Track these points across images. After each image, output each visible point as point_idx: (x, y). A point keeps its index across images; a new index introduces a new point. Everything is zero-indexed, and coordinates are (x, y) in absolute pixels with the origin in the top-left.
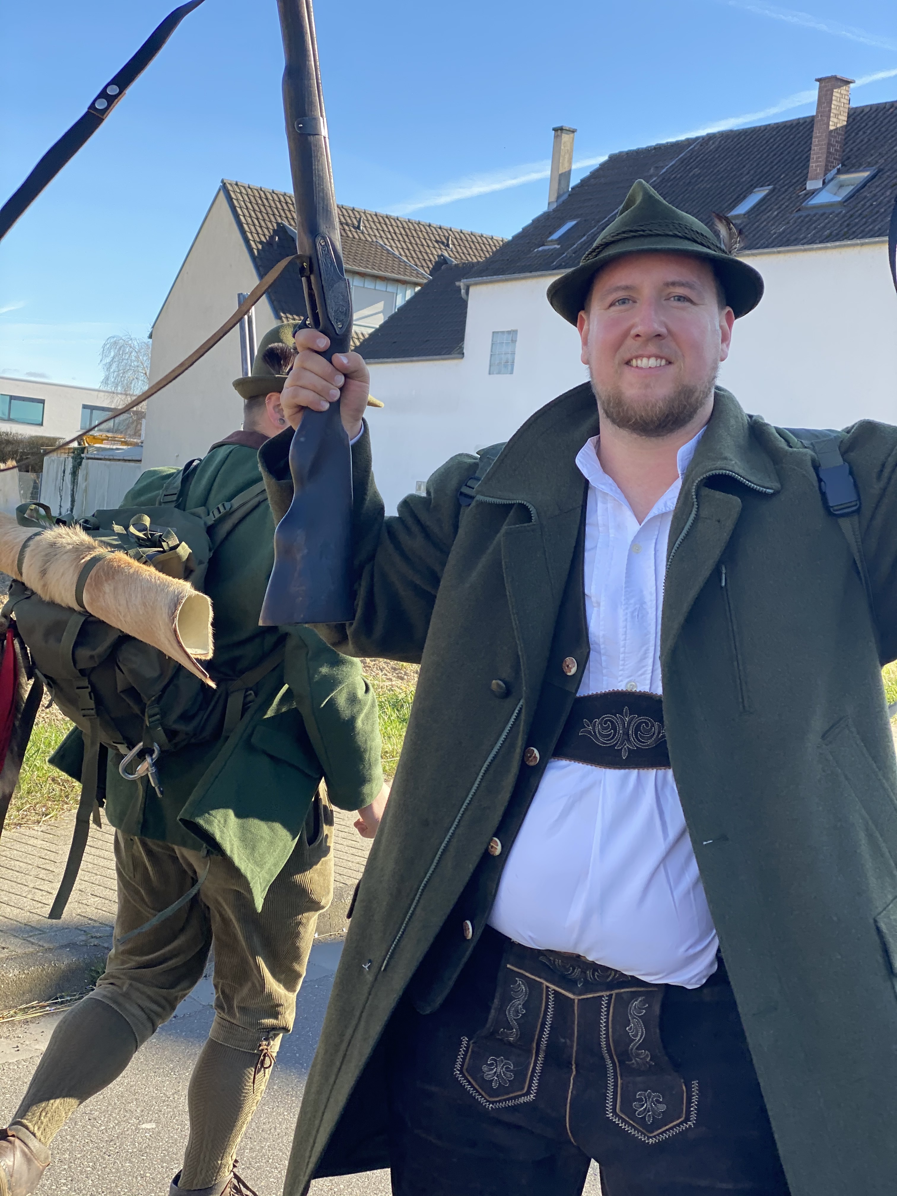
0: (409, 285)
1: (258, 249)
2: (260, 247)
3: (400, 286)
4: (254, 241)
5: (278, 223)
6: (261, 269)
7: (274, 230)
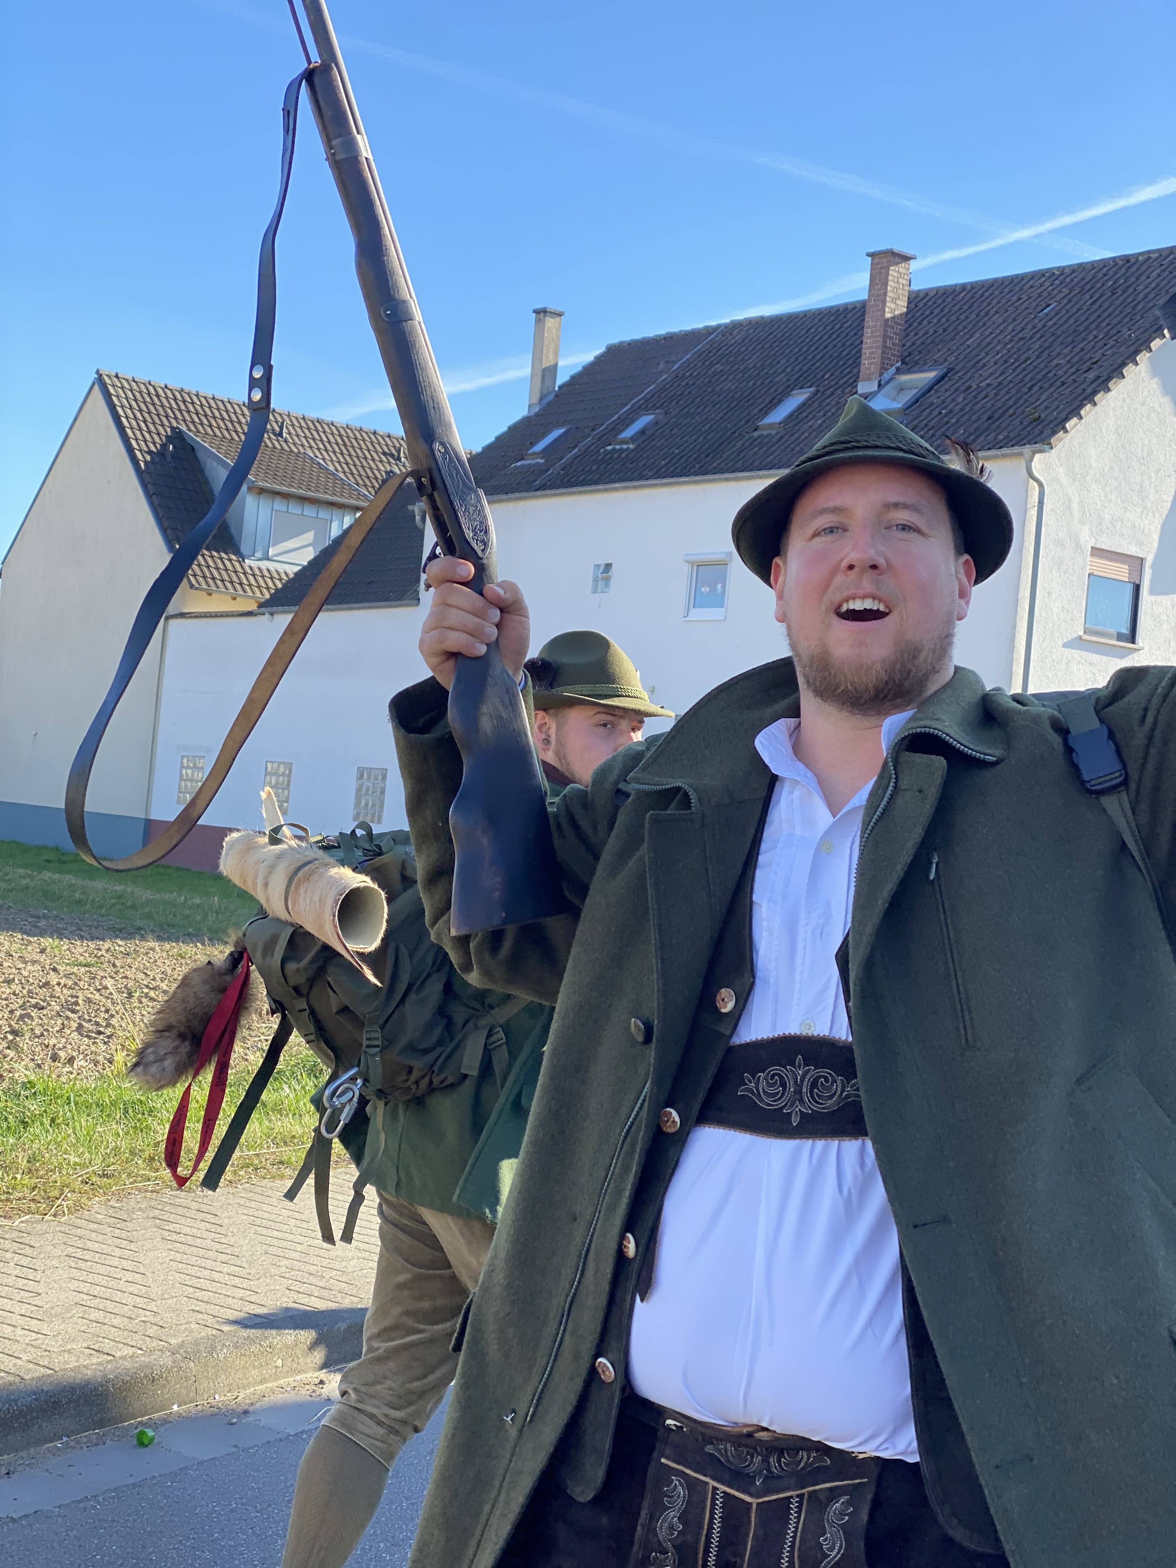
0: (347, 510)
1: (145, 462)
2: (148, 458)
3: (336, 512)
4: (140, 450)
5: (172, 428)
6: (150, 487)
7: (167, 437)
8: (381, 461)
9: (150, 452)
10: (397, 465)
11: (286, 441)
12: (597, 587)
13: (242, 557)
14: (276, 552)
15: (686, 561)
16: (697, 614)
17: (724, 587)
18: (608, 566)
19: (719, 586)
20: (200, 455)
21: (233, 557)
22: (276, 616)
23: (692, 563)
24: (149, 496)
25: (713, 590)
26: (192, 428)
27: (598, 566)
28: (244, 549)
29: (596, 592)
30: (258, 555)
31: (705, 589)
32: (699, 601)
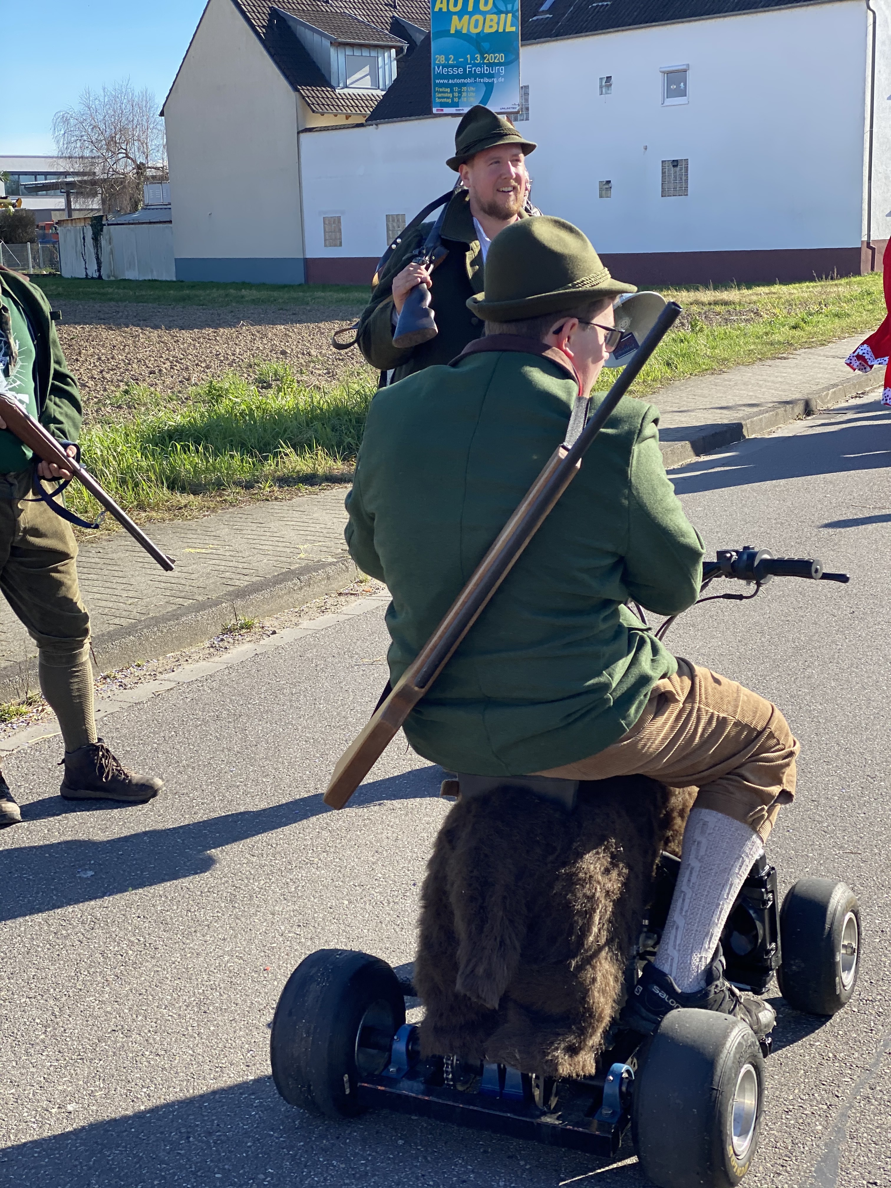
0: (386, 49)
1: (263, 33)
2: (264, 30)
3: (380, 51)
4: (258, 26)
5: (269, 7)
6: (271, 49)
7: (269, 14)
8: (386, 10)
9: (264, 26)
10: (395, 11)
11: (332, 6)
12: (602, 91)
13: (333, 88)
14: (351, 82)
15: (661, 72)
16: (669, 101)
17: (685, 85)
18: (609, 78)
19: (682, 84)
20: (291, 23)
21: (329, 89)
23: (664, 72)
24: (272, 56)
25: (679, 86)
26: (280, 5)
27: (601, 79)
28: (333, 83)
29: (601, 94)
30: (341, 85)
31: (673, 87)
32: (670, 94)
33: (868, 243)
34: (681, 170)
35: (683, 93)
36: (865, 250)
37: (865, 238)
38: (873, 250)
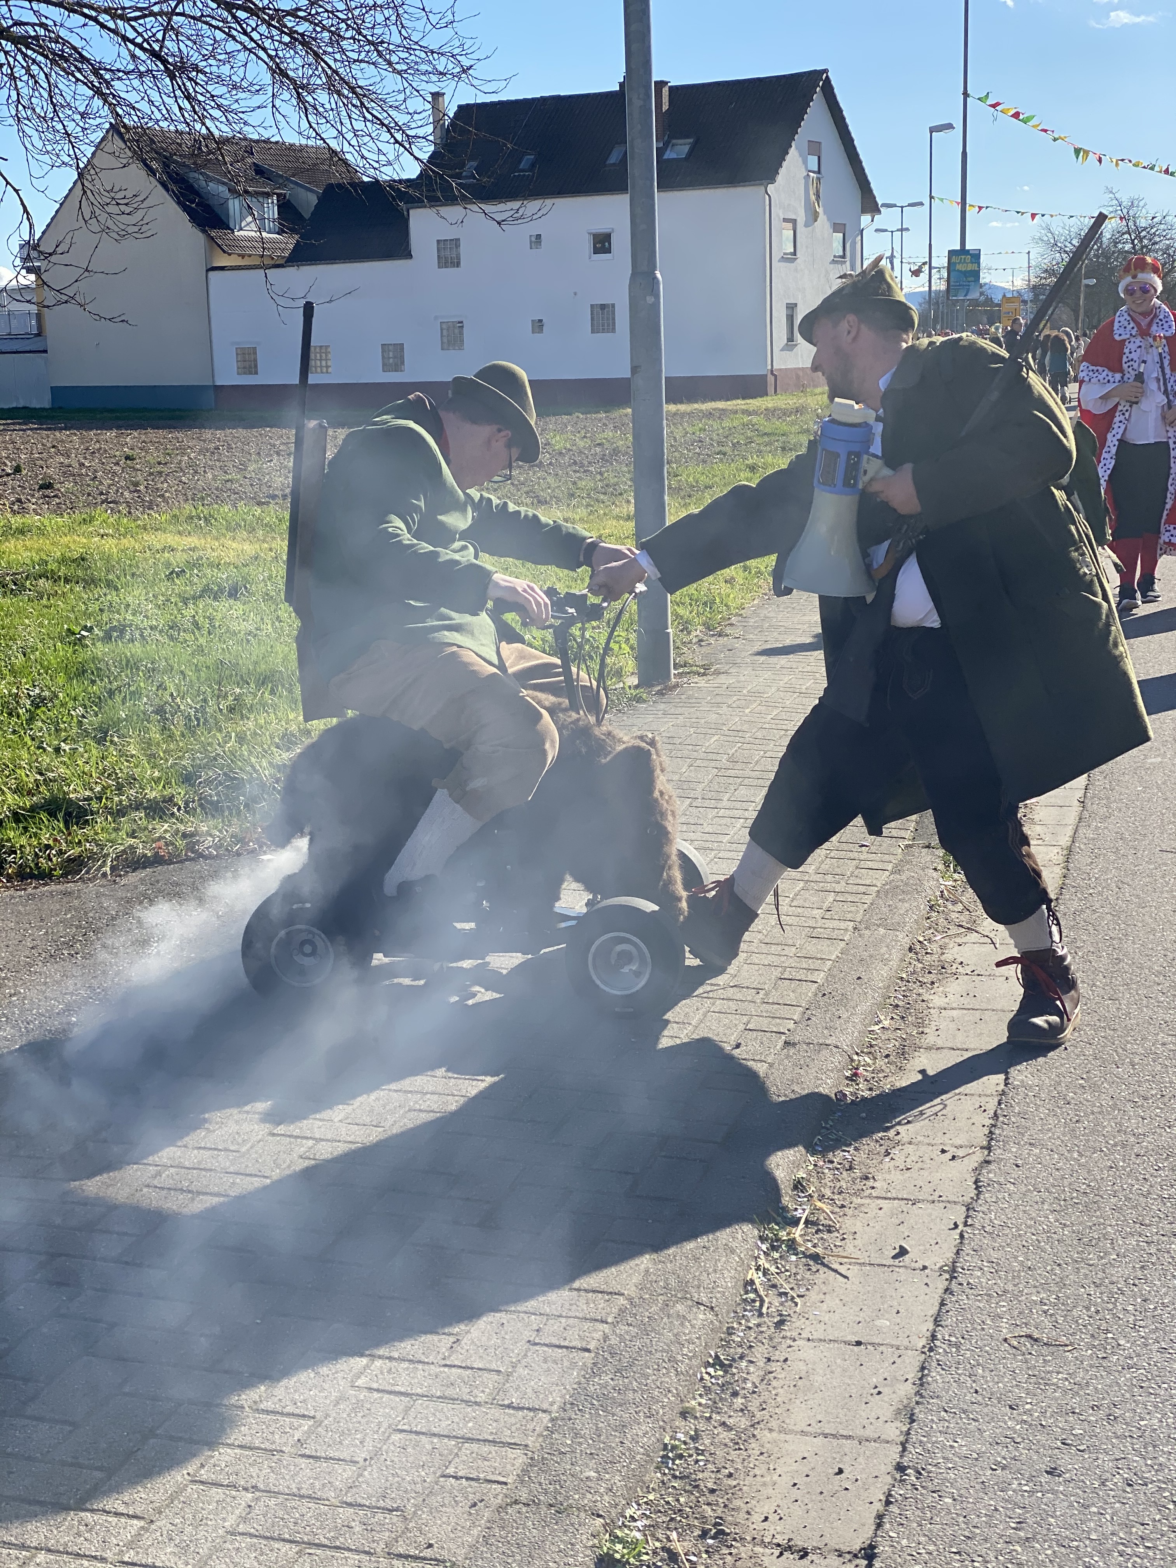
13: (233, 232)
14: (244, 225)
15: (589, 234)
16: (596, 257)
17: (610, 244)
18: (539, 237)
19: (607, 244)
21: (228, 231)
22: (301, 268)
23: (591, 235)
25: (604, 245)
28: (232, 226)
29: (533, 248)
30: (238, 228)
32: (596, 251)
33: (772, 371)
34: (608, 312)
35: (608, 251)
36: (770, 376)
37: (769, 367)
38: (776, 376)
